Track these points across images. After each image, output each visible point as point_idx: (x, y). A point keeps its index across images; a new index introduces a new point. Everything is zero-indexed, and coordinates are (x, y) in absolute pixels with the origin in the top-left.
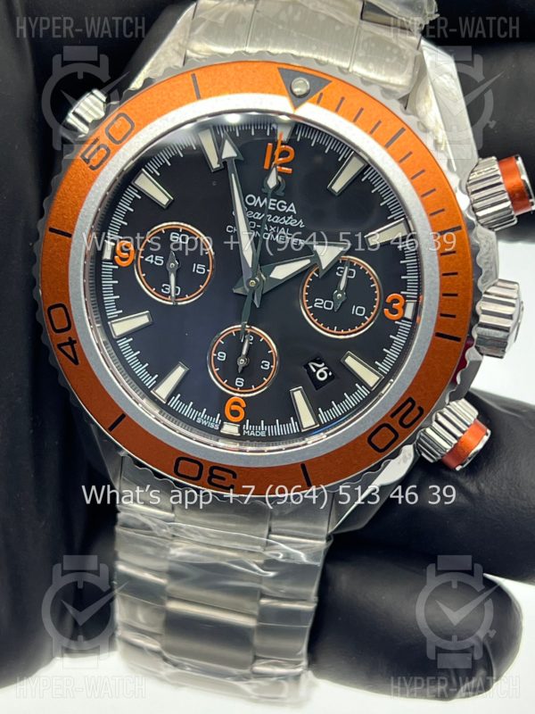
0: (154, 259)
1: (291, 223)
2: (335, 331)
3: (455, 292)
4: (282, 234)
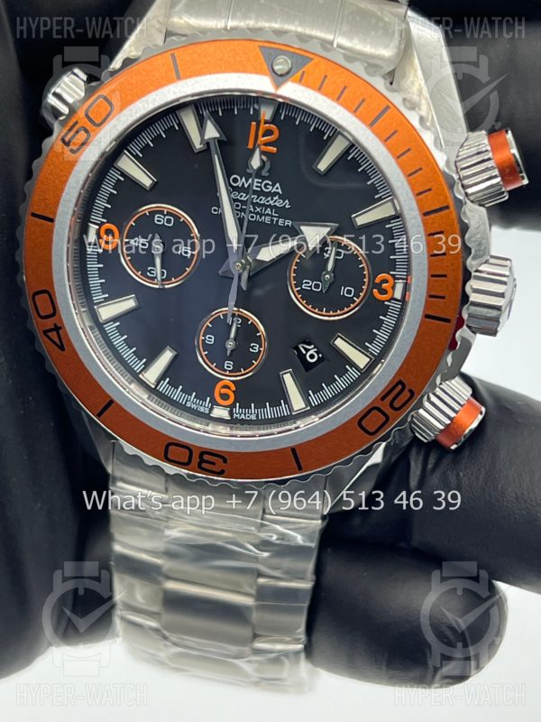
1: (277, 204)
2: (324, 313)
3: (444, 273)
4: (268, 215)
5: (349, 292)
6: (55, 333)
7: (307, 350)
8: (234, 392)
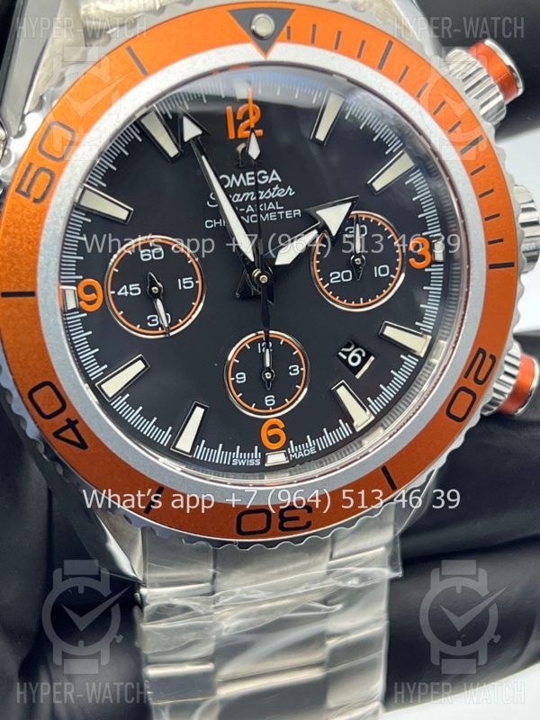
0: (128, 290)
1: (278, 194)
2: (362, 304)
3: (496, 212)
4: (272, 210)
5: (384, 271)
6: (70, 430)
7: (347, 354)
8: (282, 429)
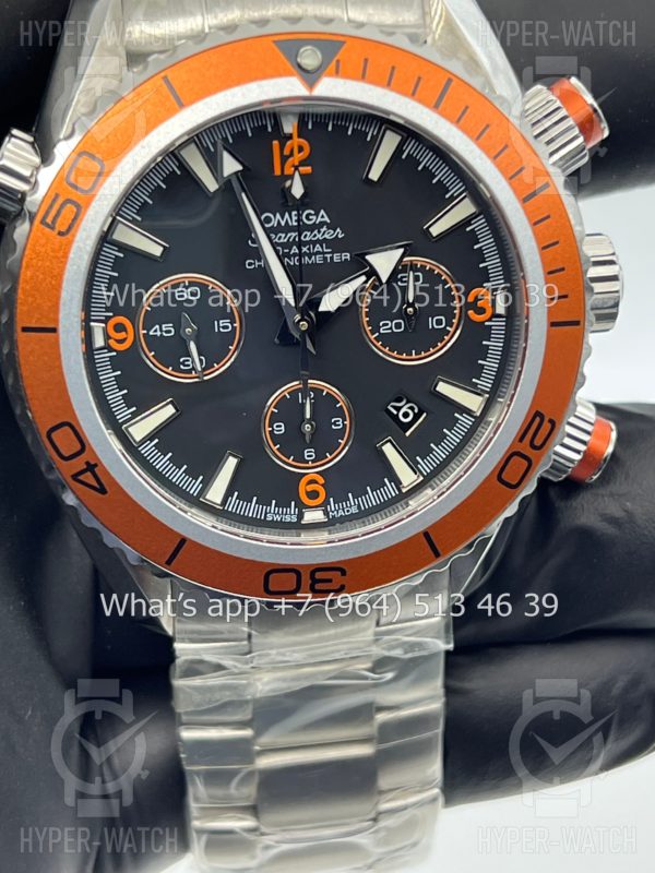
0: (161, 330)
1: (326, 236)
2: (414, 356)
4: (318, 253)
5: (439, 322)
6: (89, 473)
7: (399, 409)
